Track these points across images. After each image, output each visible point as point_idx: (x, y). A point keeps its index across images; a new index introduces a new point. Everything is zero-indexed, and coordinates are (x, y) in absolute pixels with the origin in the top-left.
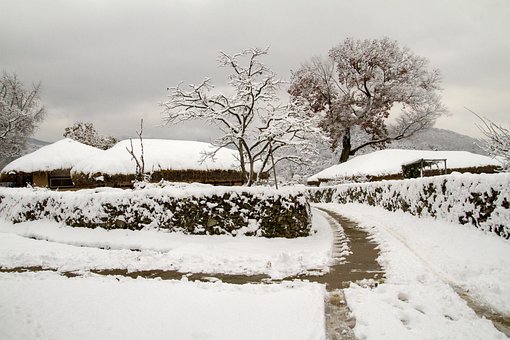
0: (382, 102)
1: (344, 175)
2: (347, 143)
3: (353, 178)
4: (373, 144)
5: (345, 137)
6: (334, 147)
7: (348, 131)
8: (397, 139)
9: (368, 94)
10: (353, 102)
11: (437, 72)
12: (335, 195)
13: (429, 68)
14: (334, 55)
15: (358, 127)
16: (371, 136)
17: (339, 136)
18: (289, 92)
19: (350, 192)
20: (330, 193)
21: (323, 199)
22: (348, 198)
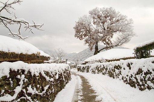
0: (110, 31)
1: (95, 60)
2: (97, 48)
3: (99, 61)
4: (107, 48)
5: (96, 46)
6: (91, 49)
7: (97, 43)
8: (116, 46)
9: (105, 29)
10: (99, 32)
11: (131, 20)
12: (90, 69)
13: (128, 19)
14: (91, 13)
15: (101, 42)
16: (106, 45)
17: (93, 45)
18: (74, 28)
19: (97, 68)
20: (88, 68)
21: (85, 71)
22: (97, 71)
